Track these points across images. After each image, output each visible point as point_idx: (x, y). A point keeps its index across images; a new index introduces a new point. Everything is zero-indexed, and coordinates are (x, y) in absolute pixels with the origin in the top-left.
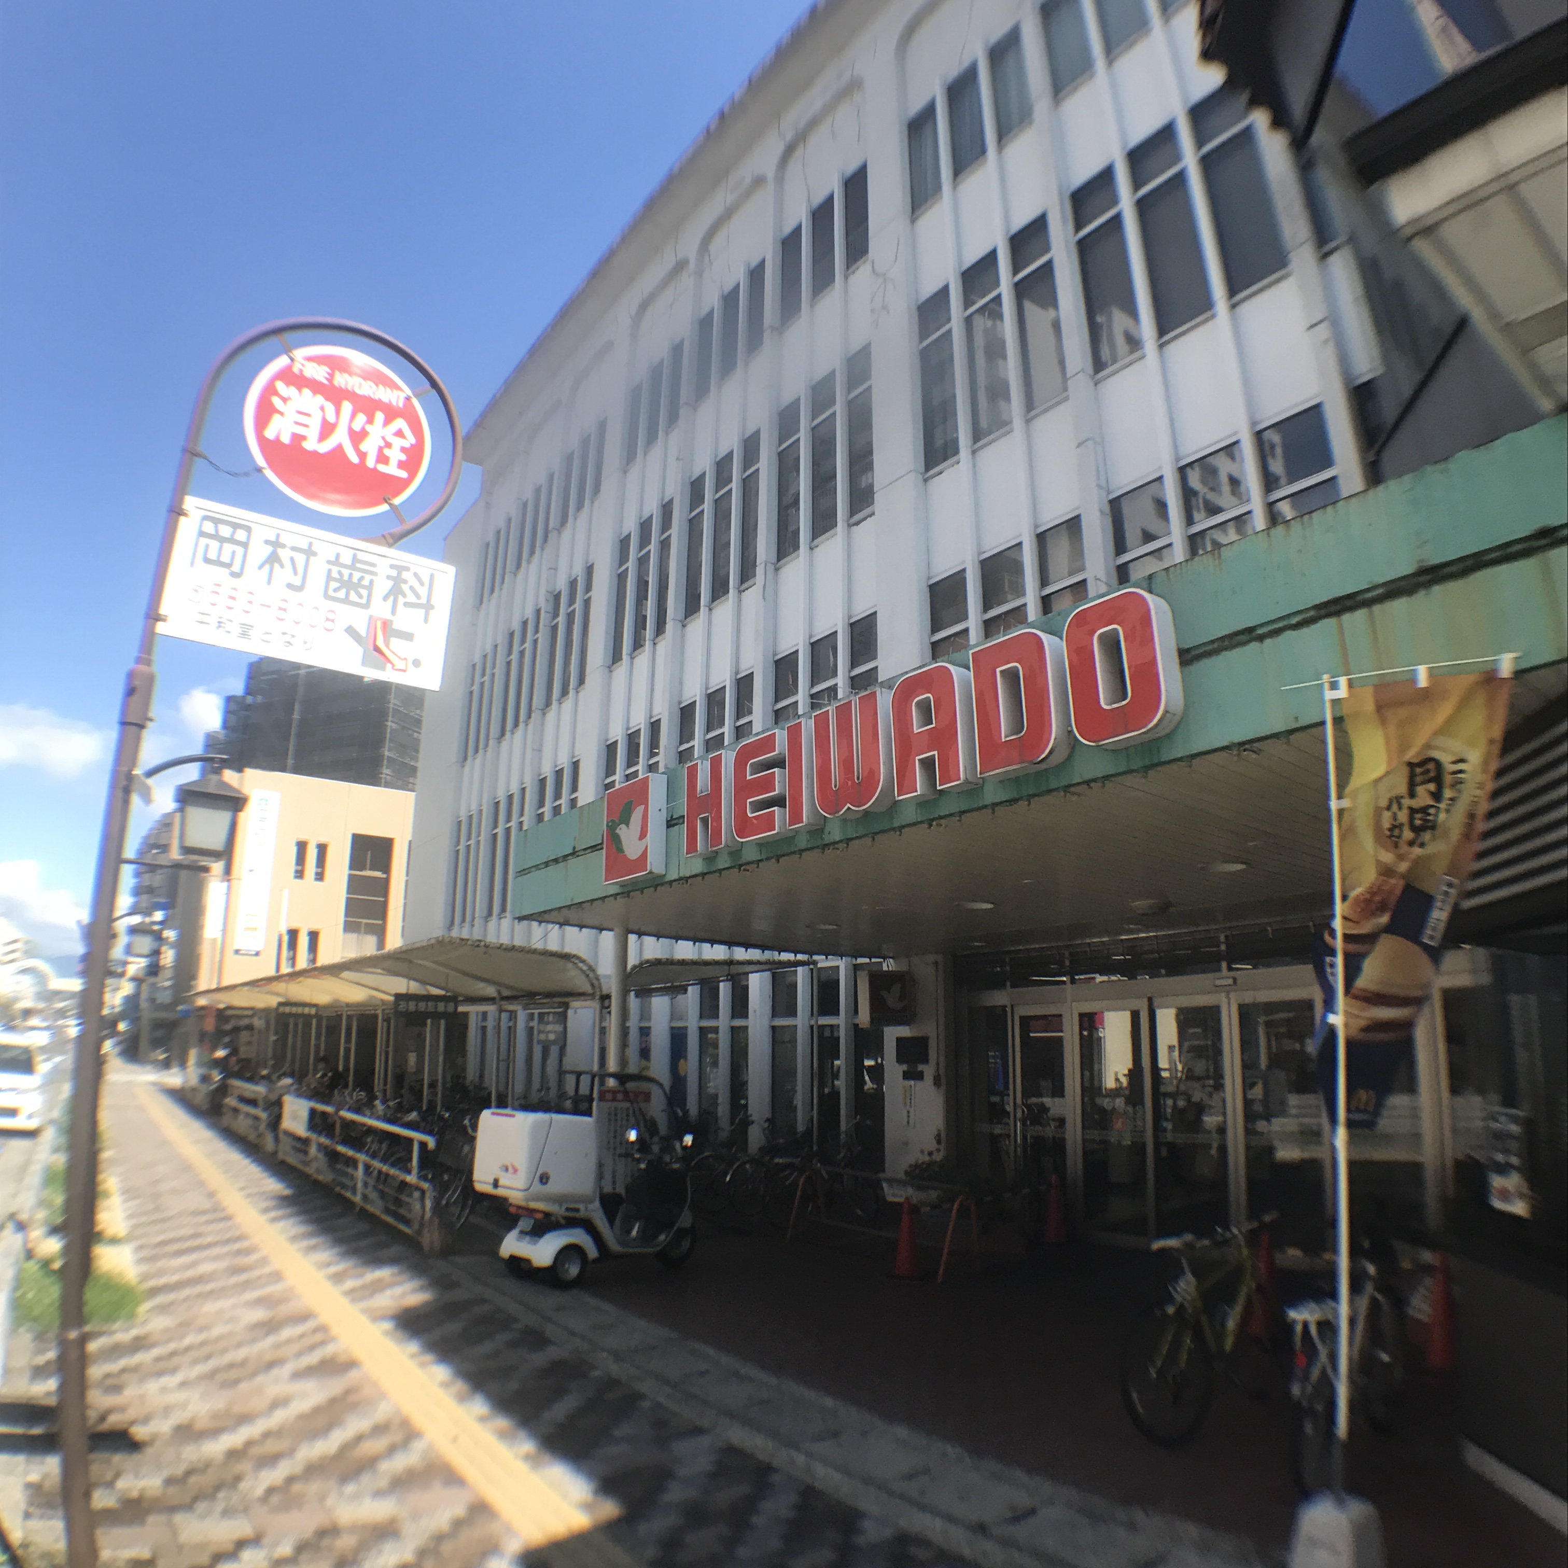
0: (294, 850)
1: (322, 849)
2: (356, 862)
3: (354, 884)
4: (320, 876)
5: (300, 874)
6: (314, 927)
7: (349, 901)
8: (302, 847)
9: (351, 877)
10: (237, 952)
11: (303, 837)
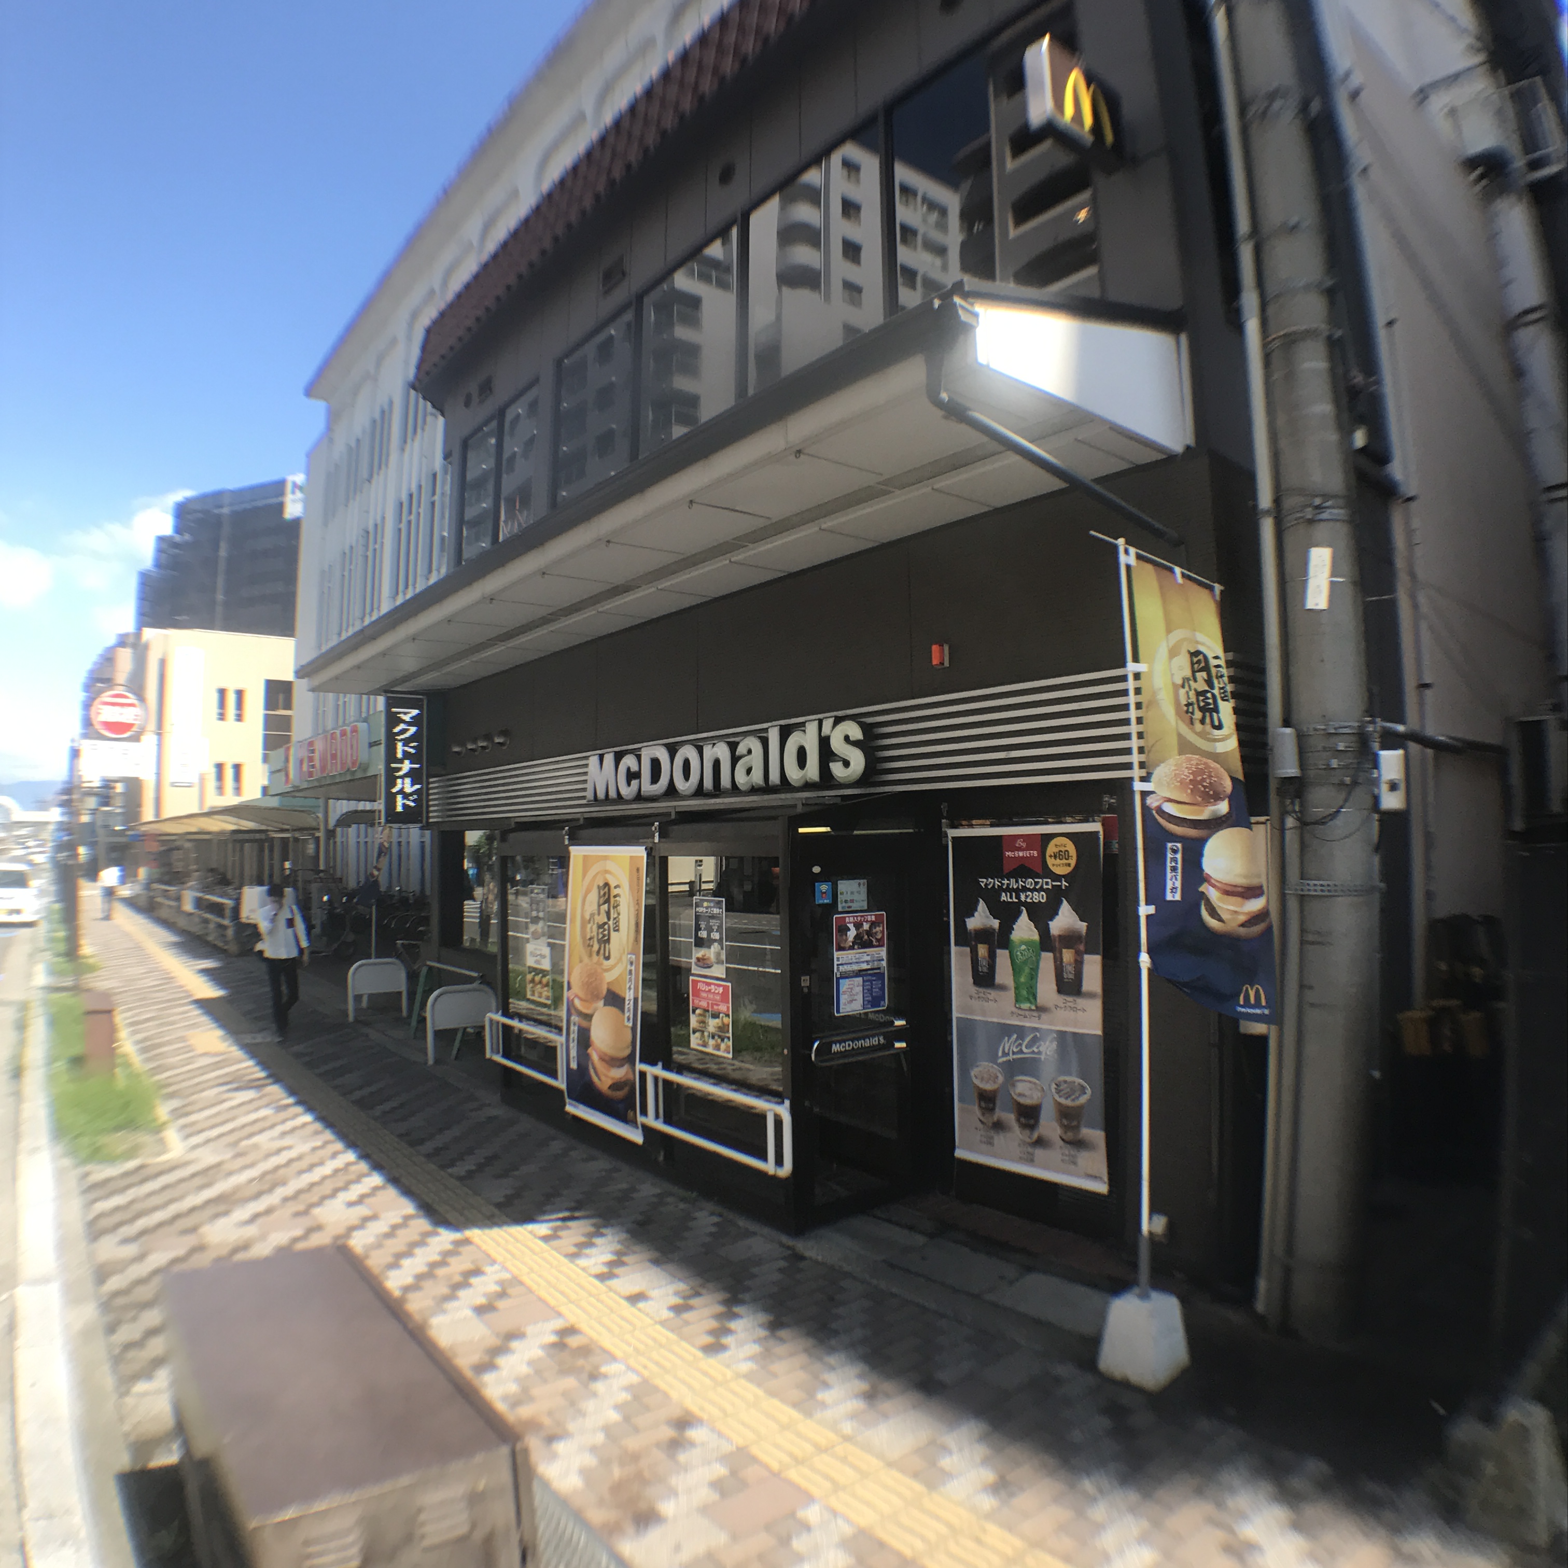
0: (215, 697)
1: (240, 694)
2: (270, 703)
3: (270, 722)
4: (239, 718)
5: (222, 717)
6: (237, 761)
7: (266, 737)
8: (222, 692)
9: (266, 716)
10: (173, 785)
11: (223, 686)
